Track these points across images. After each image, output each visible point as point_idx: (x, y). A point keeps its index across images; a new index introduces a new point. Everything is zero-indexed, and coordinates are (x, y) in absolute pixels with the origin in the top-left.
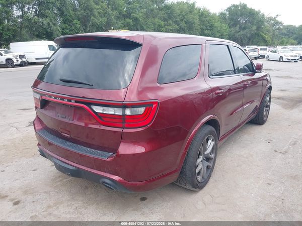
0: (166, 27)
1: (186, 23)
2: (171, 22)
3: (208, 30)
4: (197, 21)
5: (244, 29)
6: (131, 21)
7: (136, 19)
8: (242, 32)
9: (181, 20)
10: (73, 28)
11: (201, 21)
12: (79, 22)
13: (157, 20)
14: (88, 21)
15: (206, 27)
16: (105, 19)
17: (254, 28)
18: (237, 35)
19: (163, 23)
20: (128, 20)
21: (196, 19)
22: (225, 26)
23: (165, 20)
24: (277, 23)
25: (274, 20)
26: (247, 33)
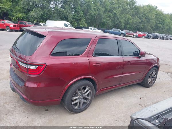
0: (133, 20)
1: (146, 18)
2: (136, 17)
3: (160, 24)
6: (112, 14)
7: (115, 14)
10: (79, 16)
12: (83, 13)
13: (127, 15)
14: (88, 12)
15: (159, 22)
16: (97, 12)
19: (131, 17)
20: (110, 14)
23: (133, 15)
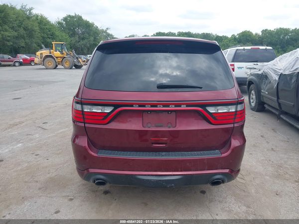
4: (37, 29)
5: (83, 39)
8: (82, 42)
9: (20, 26)
11: (41, 29)
15: (47, 35)
17: (92, 38)
18: (78, 45)
21: (36, 27)
22: (65, 36)
24: (109, 35)
25: (105, 32)
26: (86, 43)
